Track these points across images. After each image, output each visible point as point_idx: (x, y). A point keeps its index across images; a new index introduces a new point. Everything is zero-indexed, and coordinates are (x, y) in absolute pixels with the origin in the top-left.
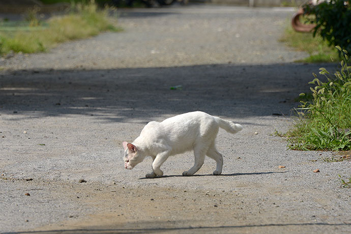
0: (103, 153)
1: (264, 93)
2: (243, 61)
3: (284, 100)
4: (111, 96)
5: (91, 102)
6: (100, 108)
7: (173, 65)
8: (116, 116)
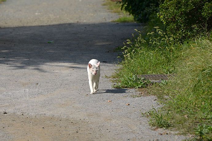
0: (14, 92)
1: (97, 45)
2: (85, 21)
3: (108, 51)
4: (17, 49)
5: (6, 53)
6: (11, 59)
7: (48, 24)
8: (20, 64)
